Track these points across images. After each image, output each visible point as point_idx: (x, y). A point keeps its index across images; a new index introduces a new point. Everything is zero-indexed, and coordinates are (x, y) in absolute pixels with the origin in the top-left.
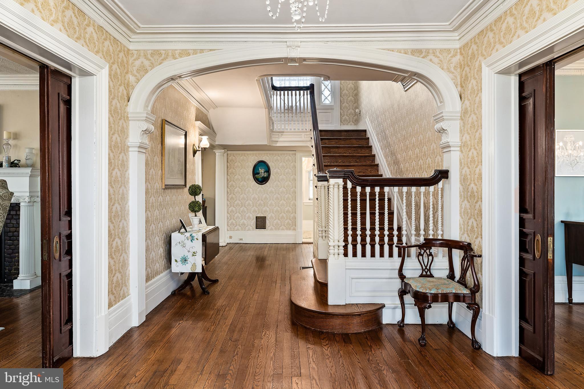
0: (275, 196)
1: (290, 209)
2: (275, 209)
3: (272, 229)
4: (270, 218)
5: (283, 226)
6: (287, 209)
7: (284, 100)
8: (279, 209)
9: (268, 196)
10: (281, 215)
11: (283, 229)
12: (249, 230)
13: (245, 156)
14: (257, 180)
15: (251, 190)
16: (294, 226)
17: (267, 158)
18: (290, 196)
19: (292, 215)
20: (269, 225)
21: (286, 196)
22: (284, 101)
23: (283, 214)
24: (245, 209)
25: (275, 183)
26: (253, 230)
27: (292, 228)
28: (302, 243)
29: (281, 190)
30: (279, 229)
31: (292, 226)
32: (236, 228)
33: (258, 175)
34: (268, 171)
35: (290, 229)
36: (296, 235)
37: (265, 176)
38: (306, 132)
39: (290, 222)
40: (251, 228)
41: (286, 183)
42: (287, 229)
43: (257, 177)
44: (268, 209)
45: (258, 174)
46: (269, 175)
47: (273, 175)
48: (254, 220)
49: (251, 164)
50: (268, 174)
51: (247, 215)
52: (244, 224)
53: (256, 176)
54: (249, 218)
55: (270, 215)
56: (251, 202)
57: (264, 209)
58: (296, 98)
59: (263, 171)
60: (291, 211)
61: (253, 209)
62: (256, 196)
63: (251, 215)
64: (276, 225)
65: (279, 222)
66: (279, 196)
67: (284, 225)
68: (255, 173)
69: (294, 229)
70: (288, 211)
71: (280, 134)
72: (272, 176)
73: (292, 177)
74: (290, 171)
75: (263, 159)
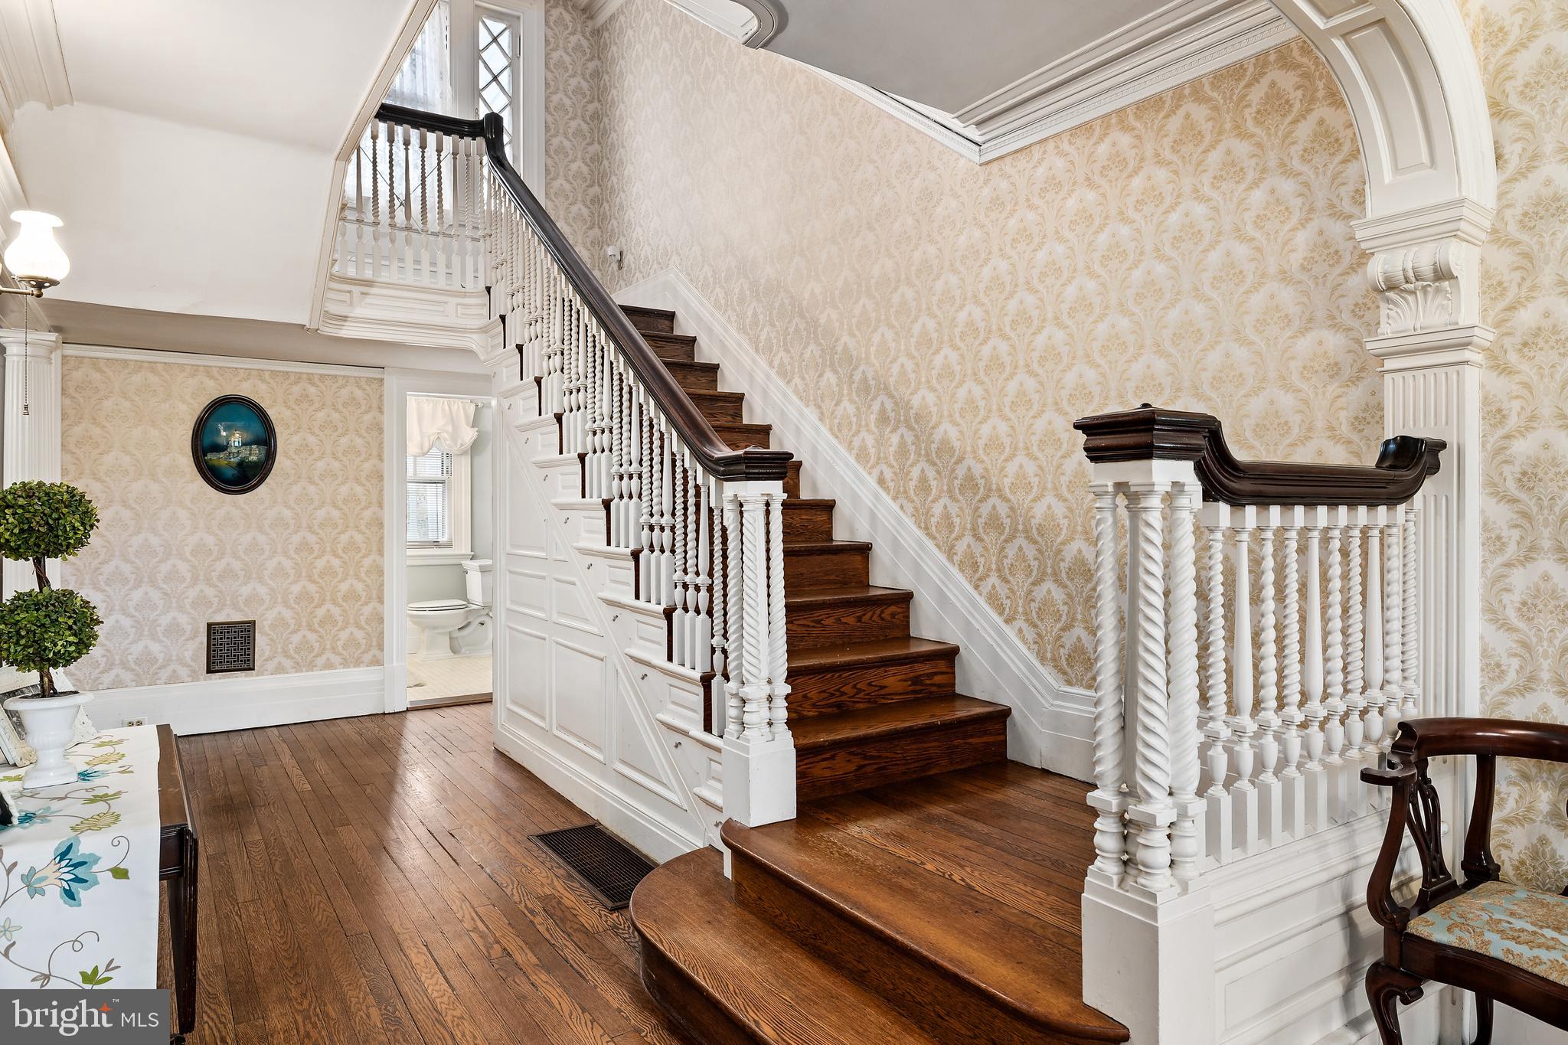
0: (296, 539)
1: (359, 587)
2: (296, 589)
3: (280, 669)
4: (273, 626)
5: (328, 654)
6: (344, 587)
7: (375, 158)
8: (312, 588)
9: (262, 539)
10: (321, 612)
11: (329, 666)
12: (174, 679)
13: (153, 371)
14: (213, 476)
15: (183, 514)
16: (375, 651)
17: (263, 387)
18: (359, 538)
19: (367, 610)
20: (267, 654)
21: (344, 538)
22: (375, 163)
23: (328, 605)
24: (155, 595)
25: (296, 489)
26: (194, 676)
27: (368, 657)
28: (408, 710)
29: (321, 513)
30: (311, 666)
31: (366, 651)
32: (107, 679)
33: (222, 455)
34: (266, 438)
35: (358, 663)
36: (382, 682)
37: (253, 458)
38: (465, 295)
39: (359, 635)
40: (183, 672)
41: (344, 490)
42: (345, 664)
43: (216, 463)
44: (262, 590)
45: (218, 448)
46: (270, 456)
47: (288, 457)
48: (198, 640)
49: (183, 408)
50: (263, 452)
51: (165, 621)
52: (148, 659)
53: (209, 456)
54: (174, 629)
55: (271, 616)
56: (183, 567)
57: (246, 590)
58: (423, 157)
59: (236, 439)
60: (363, 594)
61: (192, 593)
62: (210, 540)
63: (183, 619)
64: (297, 650)
65: (312, 637)
66: (312, 539)
67: (334, 650)
68: (204, 447)
69: (377, 662)
70: (352, 596)
71: (356, 290)
72: (281, 461)
73: (367, 466)
74: (359, 441)
75: (245, 390)
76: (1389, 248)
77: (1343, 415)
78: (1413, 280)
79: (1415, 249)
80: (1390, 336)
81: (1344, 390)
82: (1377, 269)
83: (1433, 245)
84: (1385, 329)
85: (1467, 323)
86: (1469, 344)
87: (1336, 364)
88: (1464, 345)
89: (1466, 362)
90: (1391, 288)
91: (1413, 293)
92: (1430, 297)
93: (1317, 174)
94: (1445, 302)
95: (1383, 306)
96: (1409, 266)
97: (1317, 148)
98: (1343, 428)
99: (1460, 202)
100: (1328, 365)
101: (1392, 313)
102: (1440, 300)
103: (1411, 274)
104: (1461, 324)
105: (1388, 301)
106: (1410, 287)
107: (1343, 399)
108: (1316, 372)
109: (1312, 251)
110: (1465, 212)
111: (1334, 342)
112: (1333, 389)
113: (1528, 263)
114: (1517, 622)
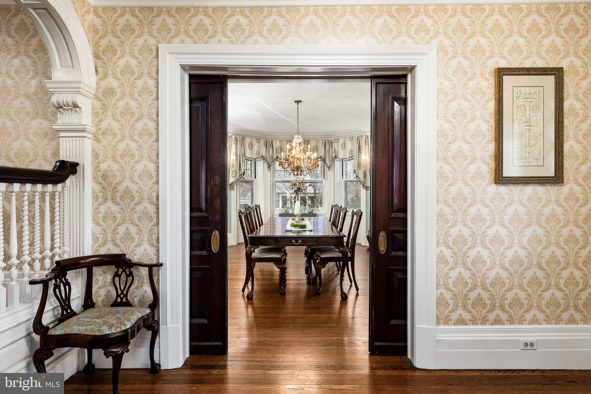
76: (59, 93)
77: (48, 152)
78: (66, 105)
79: (67, 95)
80: (61, 124)
81: (49, 142)
82: (54, 99)
83: (73, 95)
84: (59, 122)
85: (85, 124)
86: (85, 131)
87: (46, 132)
88: (84, 131)
89: (84, 137)
90: (60, 107)
91: (67, 110)
92: (73, 113)
93: (39, 60)
94: (78, 116)
95: (58, 113)
96: (65, 101)
97: (39, 50)
98: (49, 156)
99: (80, 82)
100: (43, 133)
101: (61, 116)
102: (76, 115)
103: (65, 103)
104: (83, 124)
105: (60, 112)
106: (66, 108)
107: (49, 146)
108: (39, 135)
109: (37, 88)
110: (82, 86)
111: (45, 124)
112: (45, 142)
113: (104, 107)
114: (102, 223)
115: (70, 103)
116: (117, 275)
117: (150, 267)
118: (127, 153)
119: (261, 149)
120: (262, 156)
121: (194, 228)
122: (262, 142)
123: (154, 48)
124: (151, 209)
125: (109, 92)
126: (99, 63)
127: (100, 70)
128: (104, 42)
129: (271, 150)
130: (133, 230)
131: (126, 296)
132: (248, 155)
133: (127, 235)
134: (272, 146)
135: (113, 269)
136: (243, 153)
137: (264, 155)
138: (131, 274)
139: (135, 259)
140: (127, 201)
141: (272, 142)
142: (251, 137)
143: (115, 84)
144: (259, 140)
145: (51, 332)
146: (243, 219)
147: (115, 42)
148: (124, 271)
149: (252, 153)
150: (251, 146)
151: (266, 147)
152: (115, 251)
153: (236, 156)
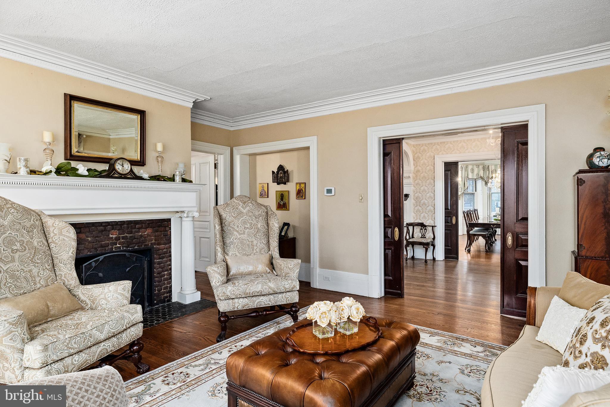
110: (411, 170)
113: (416, 176)
114: (416, 213)
115: (408, 176)
116: (421, 229)
117: (433, 227)
118: (424, 190)
119: (480, 172)
120: (481, 177)
121: (446, 215)
122: (481, 167)
123: (433, 156)
124: (432, 208)
125: (418, 171)
126: (415, 162)
127: (415, 164)
128: (416, 155)
129: (487, 172)
130: (426, 215)
131: (425, 236)
132: (470, 177)
133: (424, 217)
134: (488, 170)
135: (420, 227)
136: (467, 175)
137: (482, 176)
138: (426, 229)
139: (427, 225)
140: (424, 206)
141: (488, 166)
142: (473, 165)
143: (420, 168)
144: (478, 166)
145: (409, 240)
146: (466, 216)
147: (420, 155)
148: (424, 228)
149: (473, 176)
150: (473, 170)
151: (484, 170)
152: (420, 222)
153: (462, 178)
